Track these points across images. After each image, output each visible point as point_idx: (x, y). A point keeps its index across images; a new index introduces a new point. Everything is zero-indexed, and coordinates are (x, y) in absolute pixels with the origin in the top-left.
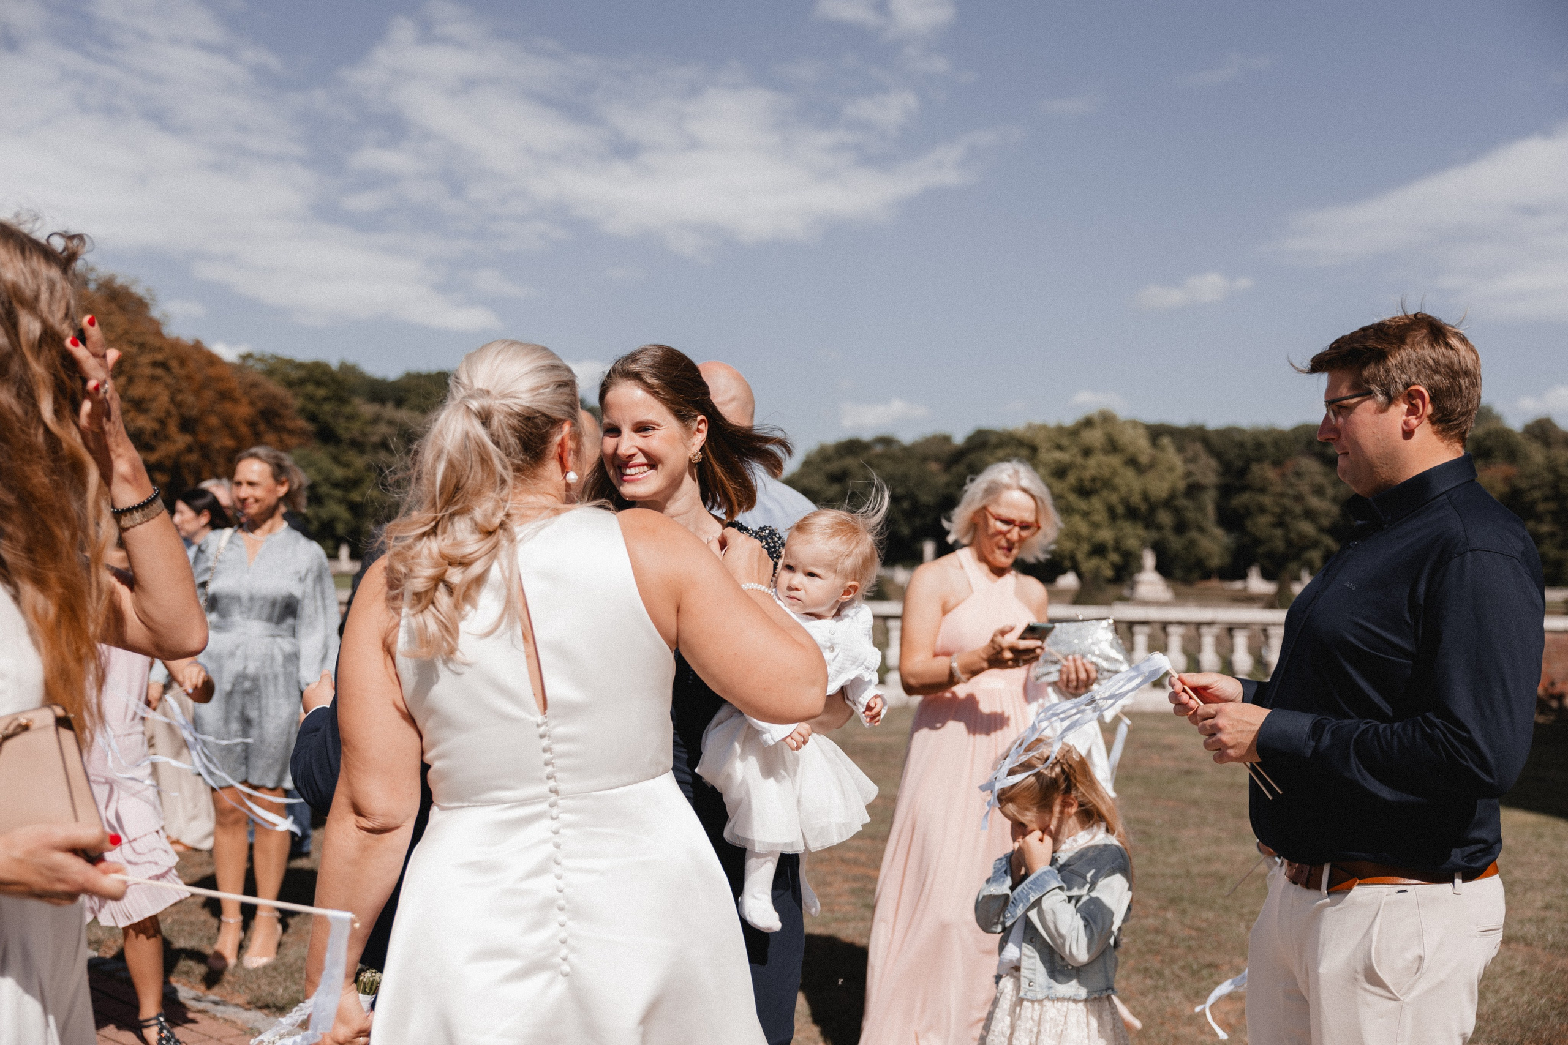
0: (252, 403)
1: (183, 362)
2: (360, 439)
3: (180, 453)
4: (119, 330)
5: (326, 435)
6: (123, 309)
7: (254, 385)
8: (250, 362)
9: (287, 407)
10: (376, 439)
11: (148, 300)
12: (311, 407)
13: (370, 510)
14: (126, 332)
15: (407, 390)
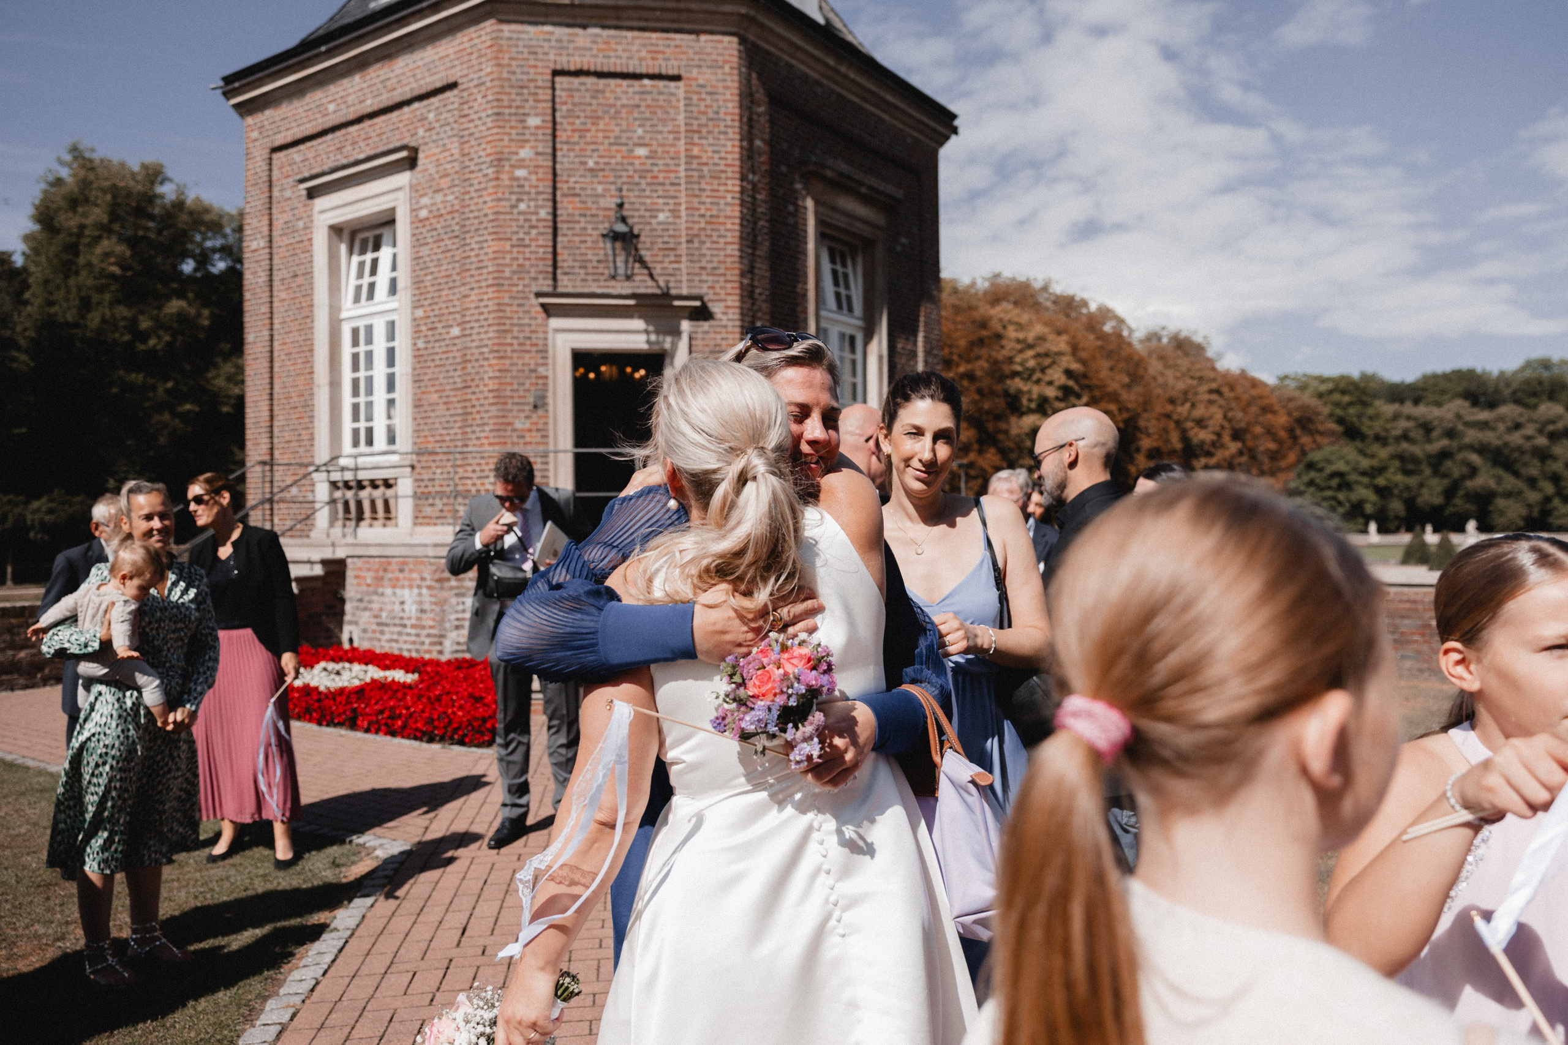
0: (1289, 414)
1: (1232, 388)
2: (1383, 434)
3: (1233, 457)
4: (1184, 369)
5: (1352, 433)
6: (1187, 354)
7: (1291, 400)
8: (1287, 382)
9: (1318, 414)
10: (1398, 432)
11: (1205, 345)
12: (1339, 412)
13: (1396, 491)
14: (1189, 370)
15: (1424, 389)
